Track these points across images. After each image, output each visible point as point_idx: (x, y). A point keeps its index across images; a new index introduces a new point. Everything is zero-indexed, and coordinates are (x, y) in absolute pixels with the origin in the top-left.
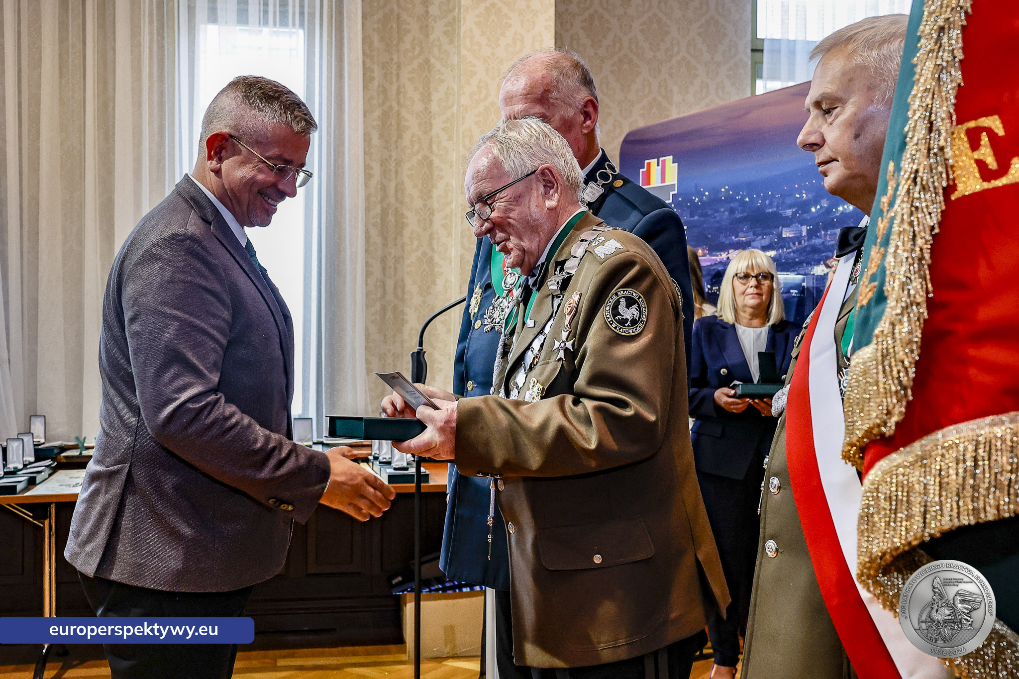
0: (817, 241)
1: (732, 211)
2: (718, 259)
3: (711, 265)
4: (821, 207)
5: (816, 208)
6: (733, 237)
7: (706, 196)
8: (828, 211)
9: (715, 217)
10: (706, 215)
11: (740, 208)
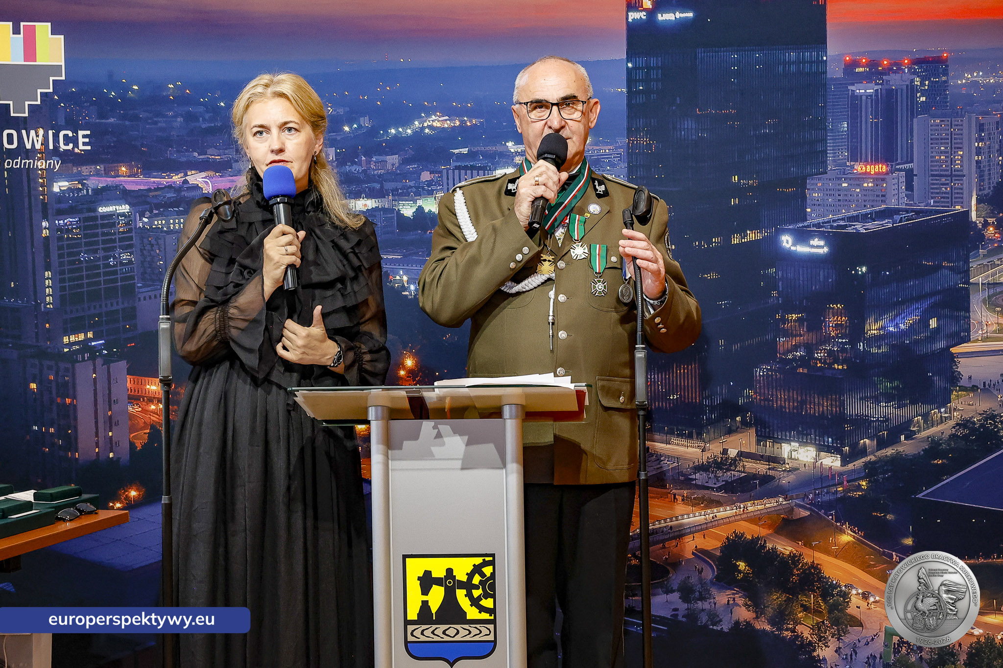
0: (355, 169)
1: (190, 117)
2: (165, 181)
3: (149, 190)
4: (360, 126)
5: (351, 127)
6: (196, 154)
7: (133, 91)
8: (372, 132)
9: (156, 123)
10: (136, 118)
11: (207, 116)
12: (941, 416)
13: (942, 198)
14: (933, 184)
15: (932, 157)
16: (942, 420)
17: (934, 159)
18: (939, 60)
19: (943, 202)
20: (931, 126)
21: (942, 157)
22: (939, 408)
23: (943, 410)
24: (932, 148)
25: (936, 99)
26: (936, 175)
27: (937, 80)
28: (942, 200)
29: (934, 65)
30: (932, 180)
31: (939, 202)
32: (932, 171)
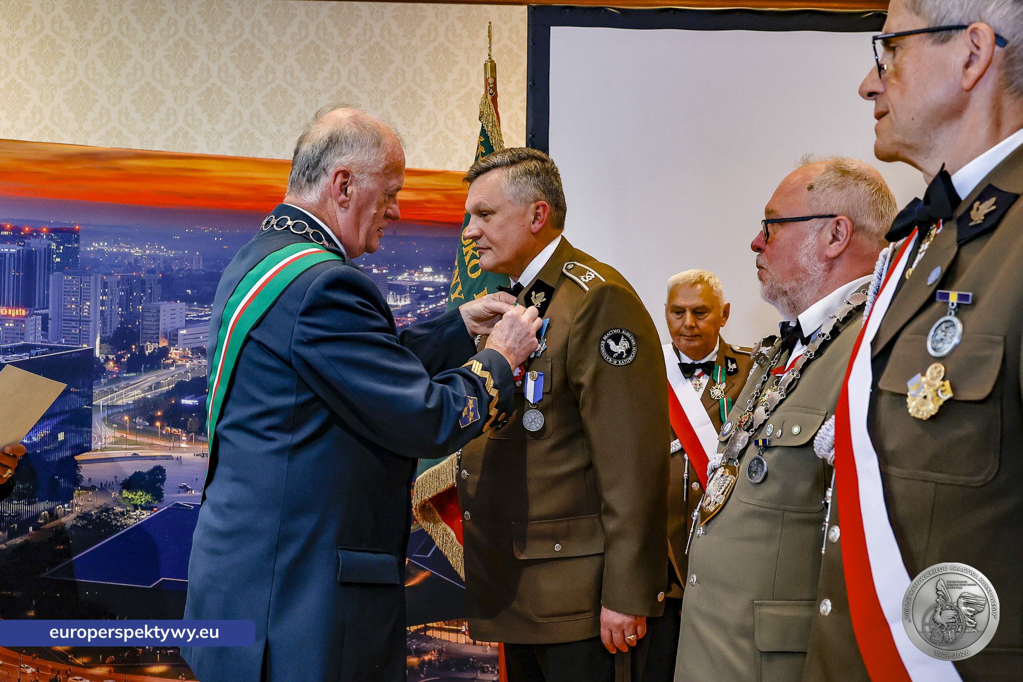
12: (65, 511)
13: (72, 338)
14: (64, 327)
15: (64, 306)
16: (66, 514)
17: (66, 307)
18: (72, 231)
19: (72, 341)
20: (65, 281)
21: (73, 306)
22: (63, 504)
23: (66, 505)
24: (65, 299)
25: (69, 260)
26: (69, 320)
27: (70, 246)
28: (72, 339)
29: (68, 234)
30: (64, 323)
31: (69, 341)
32: (64, 316)
